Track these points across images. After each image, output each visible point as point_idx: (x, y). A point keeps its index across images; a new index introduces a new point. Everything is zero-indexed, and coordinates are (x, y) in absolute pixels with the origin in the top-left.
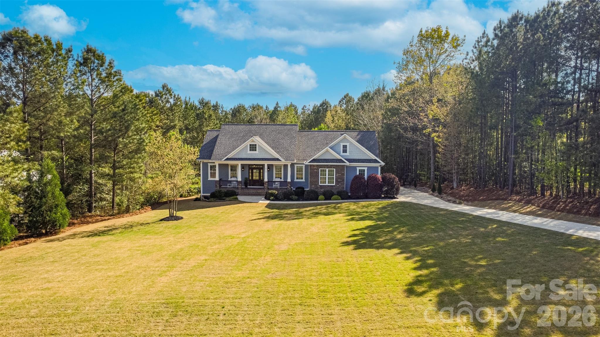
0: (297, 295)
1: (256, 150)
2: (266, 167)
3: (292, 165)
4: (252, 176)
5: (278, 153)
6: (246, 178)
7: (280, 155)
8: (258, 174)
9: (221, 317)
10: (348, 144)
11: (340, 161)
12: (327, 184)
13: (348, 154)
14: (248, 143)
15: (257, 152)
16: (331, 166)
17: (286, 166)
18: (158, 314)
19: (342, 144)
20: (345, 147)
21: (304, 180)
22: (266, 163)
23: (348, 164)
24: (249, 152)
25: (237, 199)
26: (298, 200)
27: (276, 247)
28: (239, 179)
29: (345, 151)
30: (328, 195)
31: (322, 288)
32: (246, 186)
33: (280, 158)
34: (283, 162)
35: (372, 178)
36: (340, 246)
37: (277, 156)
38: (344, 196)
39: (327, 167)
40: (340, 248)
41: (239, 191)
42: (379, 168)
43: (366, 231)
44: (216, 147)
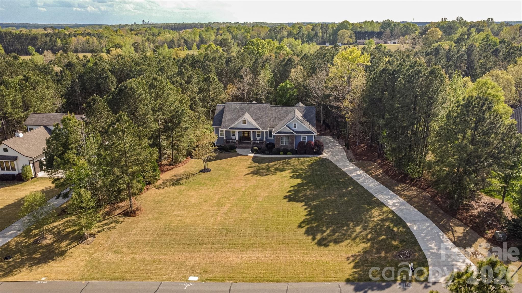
0: (264, 226)
1: (246, 124)
2: (252, 133)
3: (266, 132)
4: (244, 135)
5: (258, 124)
6: (240, 137)
7: (260, 126)
8: (247, 134)
9: (241, 234)
10: (297, 123)
11: (291, 133)
12: (285, 145)
13: (296, 128)
14: (242, 119)
15: (247, 125)
16: (287, 136)
17: (263, 132)
18: (222, 232)
19: (293, 123)
20: (295, 125)
21: (273, 138)
22: (252, 131)
23: (296, 135)
24: (242, 124)
25: (236, 152)
26: (269, 154)
27: (258, 198)
28: (237, 139)
29: (295, 127)
30: (285, 151)
31: (273, 223)
32: (241, 141)
33: (260, 128)
34: (261, 130)
35: (309, 143)
36: (283, 199)
37: (258, 127)
38: (294, 152)
39: (285, 136)
40: (283, 200)
41: (237, 145)
42: (314, 136)
43: (296, 188)
44: (223, 120)
